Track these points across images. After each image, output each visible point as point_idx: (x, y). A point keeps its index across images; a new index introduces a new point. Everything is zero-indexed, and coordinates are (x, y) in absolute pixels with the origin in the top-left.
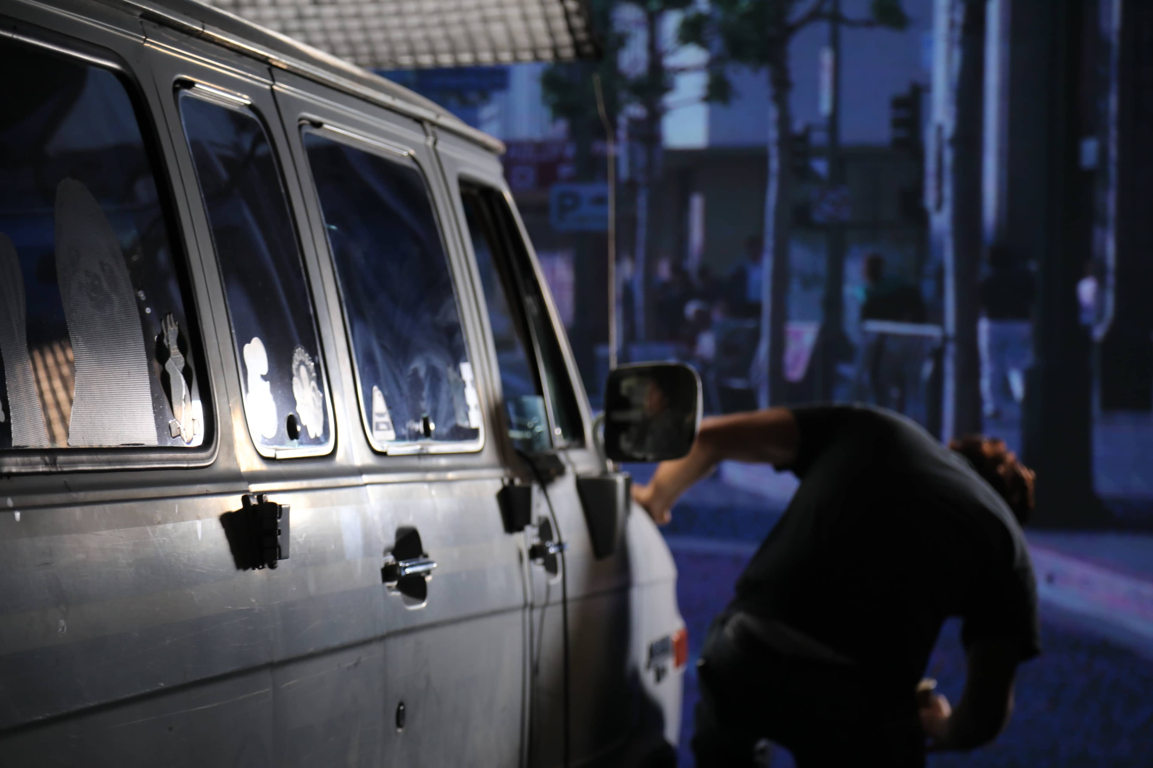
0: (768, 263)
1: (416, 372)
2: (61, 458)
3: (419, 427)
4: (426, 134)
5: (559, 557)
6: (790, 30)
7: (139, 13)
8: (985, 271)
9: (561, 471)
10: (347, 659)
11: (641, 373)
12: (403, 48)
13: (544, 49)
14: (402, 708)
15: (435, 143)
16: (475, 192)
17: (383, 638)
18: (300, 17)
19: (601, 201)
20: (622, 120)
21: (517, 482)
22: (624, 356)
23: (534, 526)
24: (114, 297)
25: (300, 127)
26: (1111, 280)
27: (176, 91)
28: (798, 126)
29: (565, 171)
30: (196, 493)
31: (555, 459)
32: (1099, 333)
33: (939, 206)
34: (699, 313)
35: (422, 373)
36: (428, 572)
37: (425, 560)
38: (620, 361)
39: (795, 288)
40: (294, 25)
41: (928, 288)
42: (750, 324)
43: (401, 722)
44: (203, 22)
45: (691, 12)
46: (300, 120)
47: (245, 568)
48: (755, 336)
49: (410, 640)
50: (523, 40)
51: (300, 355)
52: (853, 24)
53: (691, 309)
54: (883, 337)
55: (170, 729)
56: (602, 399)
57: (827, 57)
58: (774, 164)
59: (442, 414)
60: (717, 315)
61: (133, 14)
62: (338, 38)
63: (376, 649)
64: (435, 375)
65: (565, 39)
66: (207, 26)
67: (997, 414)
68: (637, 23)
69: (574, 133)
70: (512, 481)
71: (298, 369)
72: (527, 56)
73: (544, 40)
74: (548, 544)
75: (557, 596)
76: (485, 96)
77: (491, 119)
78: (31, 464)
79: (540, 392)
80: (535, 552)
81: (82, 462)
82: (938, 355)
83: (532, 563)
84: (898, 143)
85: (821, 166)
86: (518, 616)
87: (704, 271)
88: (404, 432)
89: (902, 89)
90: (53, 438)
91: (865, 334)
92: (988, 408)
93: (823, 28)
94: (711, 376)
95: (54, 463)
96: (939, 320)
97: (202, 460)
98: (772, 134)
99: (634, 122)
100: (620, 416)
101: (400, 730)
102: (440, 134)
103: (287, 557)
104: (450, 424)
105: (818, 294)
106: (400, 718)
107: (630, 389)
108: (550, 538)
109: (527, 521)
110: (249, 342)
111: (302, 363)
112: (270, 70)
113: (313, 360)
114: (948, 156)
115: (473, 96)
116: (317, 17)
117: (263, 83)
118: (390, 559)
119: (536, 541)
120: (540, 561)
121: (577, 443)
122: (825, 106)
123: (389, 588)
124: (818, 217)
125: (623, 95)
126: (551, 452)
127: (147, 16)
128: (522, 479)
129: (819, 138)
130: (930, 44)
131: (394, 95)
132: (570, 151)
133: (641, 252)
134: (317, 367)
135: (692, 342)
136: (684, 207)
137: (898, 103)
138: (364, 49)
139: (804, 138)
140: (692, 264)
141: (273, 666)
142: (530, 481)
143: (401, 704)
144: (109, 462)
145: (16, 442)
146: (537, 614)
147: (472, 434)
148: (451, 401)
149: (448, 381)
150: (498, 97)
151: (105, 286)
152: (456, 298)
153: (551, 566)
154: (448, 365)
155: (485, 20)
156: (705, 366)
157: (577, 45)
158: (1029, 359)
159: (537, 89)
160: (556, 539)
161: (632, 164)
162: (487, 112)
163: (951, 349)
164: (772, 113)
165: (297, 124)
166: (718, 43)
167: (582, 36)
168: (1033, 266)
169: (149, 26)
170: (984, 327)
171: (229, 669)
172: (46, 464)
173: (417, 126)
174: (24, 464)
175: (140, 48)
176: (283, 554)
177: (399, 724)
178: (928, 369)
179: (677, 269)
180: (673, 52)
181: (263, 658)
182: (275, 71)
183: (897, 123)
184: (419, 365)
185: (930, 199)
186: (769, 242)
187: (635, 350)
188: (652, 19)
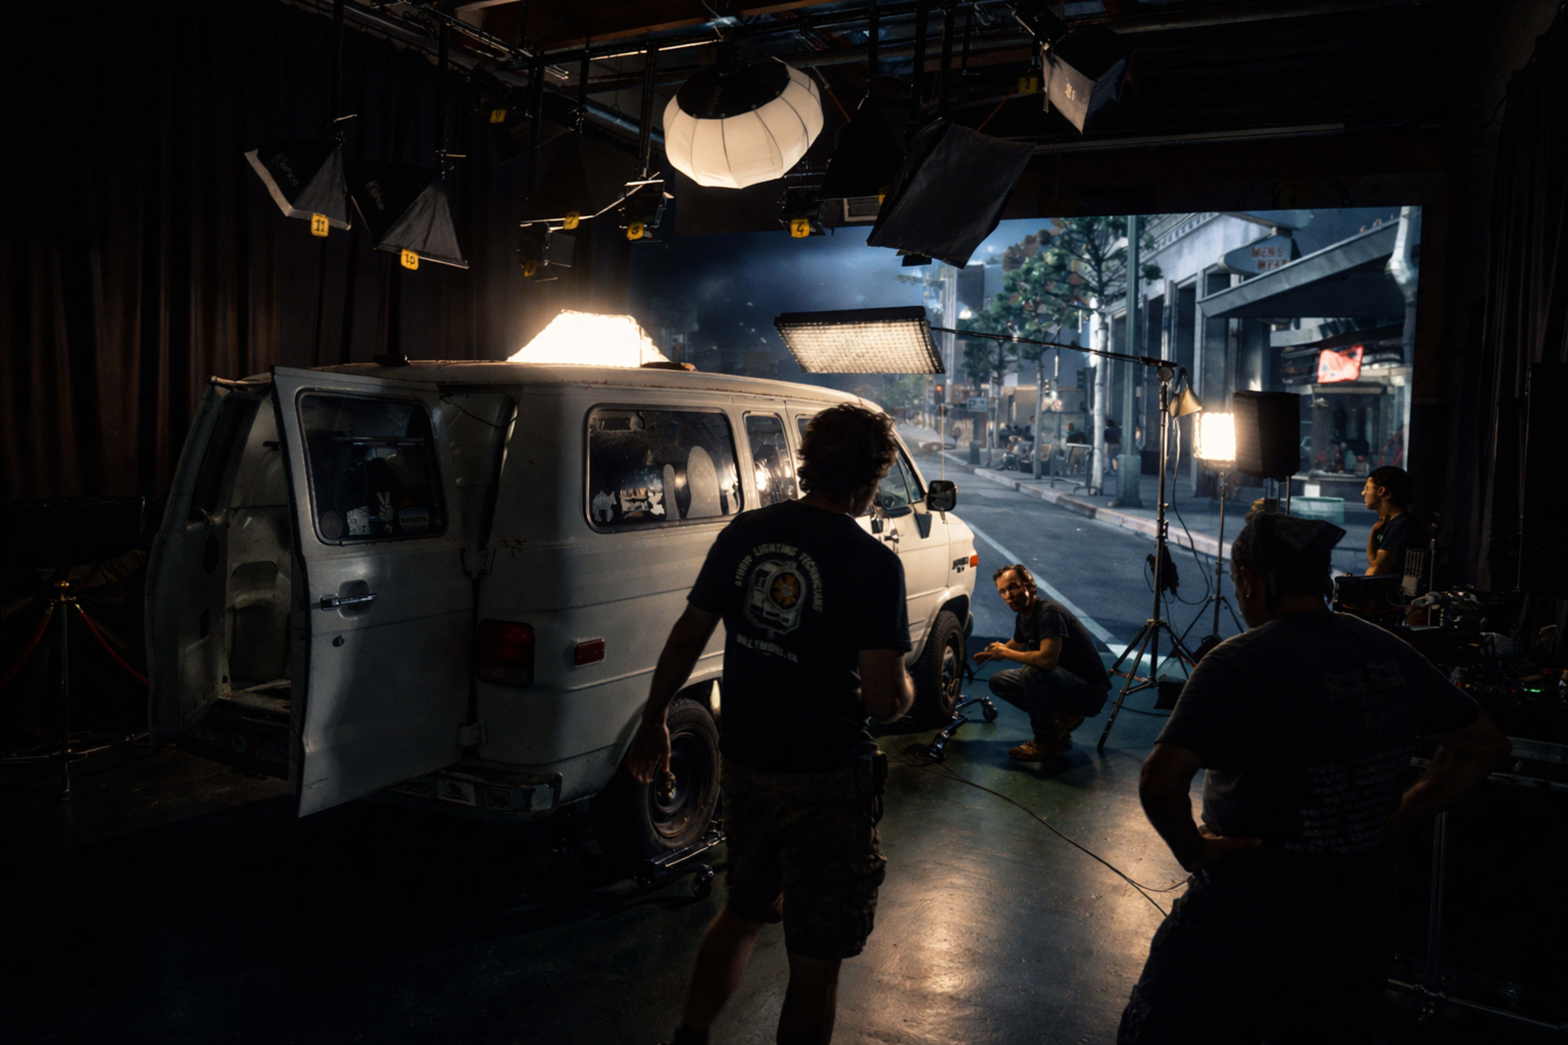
0: (1037, 423)
27: (743, 415)
29: (972, 394)
99: (995, 378)
122: (1056, 375)
129: (1054, 384)
133: (996, 420)
139: (1049, 384)
161: (993, 391)
172: (679, 523)
188: (1000, 345)
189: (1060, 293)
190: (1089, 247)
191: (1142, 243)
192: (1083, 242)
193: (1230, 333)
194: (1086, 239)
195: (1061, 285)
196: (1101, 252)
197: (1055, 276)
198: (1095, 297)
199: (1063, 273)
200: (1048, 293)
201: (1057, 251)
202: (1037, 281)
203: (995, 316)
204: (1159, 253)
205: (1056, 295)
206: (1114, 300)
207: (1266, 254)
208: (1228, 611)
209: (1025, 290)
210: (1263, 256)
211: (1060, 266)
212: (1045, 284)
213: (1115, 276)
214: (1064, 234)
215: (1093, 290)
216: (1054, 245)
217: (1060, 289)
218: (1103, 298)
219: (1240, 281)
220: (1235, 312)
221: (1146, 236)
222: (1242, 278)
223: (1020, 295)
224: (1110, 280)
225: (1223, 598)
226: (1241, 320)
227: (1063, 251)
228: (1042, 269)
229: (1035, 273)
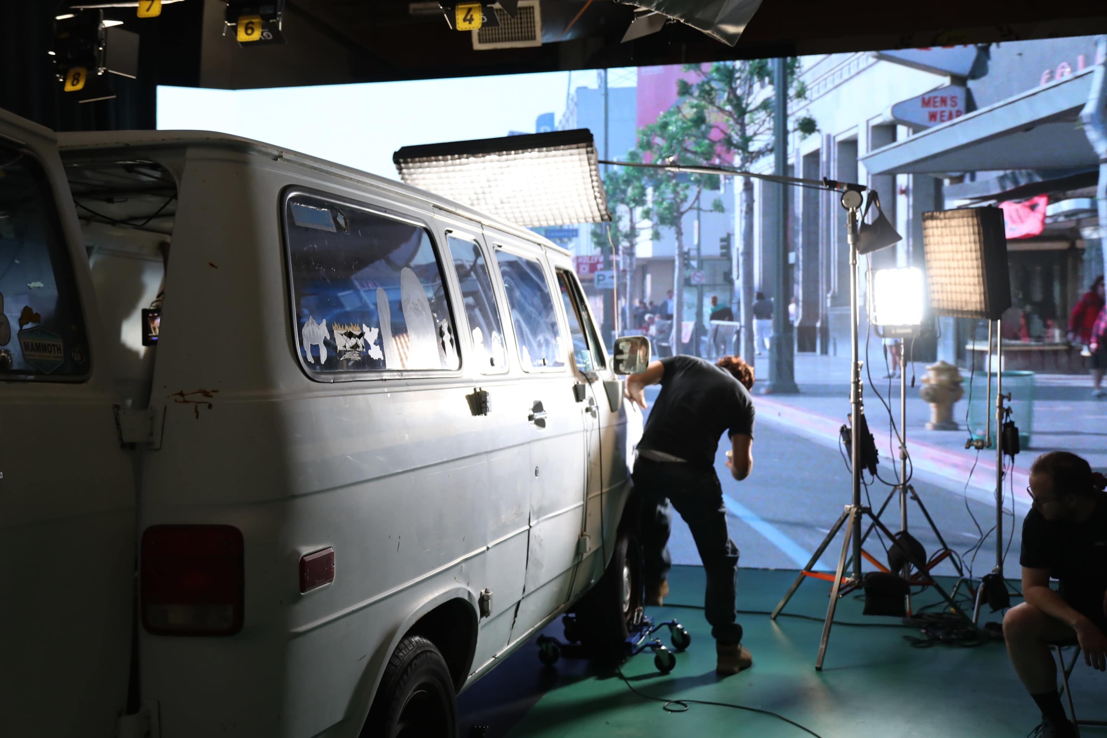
0: (675, 298)
1: (540, 341)
2: (404, 373)
3: (542, 362)
4: (542, 249)
5: (597, 411)
6: (682, 214)
7: (432, 205)
8: (755, 301)
9: (597, 379)
10: (516, 450)
11: (627, 340)
12: (536, 219)
13: (589, 218)
14: (537, 469)
15: (546, 253)
16: (562, 272)
17: (529, 443)
18: (496, 208)
19: (612, 277)
20: (621, 247)
21: (580, 383)
22: (623, 334)
23: (587, 400)
24: (424, 313)
25: (493, 247)
26: (801, 304)
27: (446, 234)
28: (686, 249)
29: (600, 266)
30: (455, 387)
31: (594, 374)
32: (796, 324)
33: (738, 278)
34: (650, 318)
35: (542, 341)
36: (546, 417)
37: (545, 413)
38: (619, 336)
39: (685, 308)
40: (494, 211)
41: (734, 309)
42: (669, 322)
43: (537, 474)
44: (456, 207)
45: (645, 208)
46: (493, 244)
47: (475, 415)
48: (671, 327)
49: (540, 443)
50: (581, 215)
51: (495, 334)
52: (705, 211)
53: (647, 317)
54: (718, 326)
55: (449, 476)
56: (612, 351)
57: (696, 223)
58: (677, 263)
59: (550, 356)
60: (657, 319)
61: (429, 205)
62: (510, 216)
63: (526, 447)
64: (547, 342)
65: (597, 214)
66: (457, 209)
67: (760, 354)
68: (626, 212)
69: (602, 252)
70: (578, 383)
71: (494, 340)
72: (583, 221)
73: (589, 215)
74: (592, 406)
75: (596, 427)
76: (570, 238)
77: (572, 248)
78: (393, 376)
79: (588, 348)
80: (587, 410)
81: (412, 375)
82: (738, 333)
83: (586, 413)
84: (723, 255)
85: (694, 263)
86: (582, 434)
87: (651, 303)
88: (535, 364)
89: (724, 235)
90: (403, 365)
91: (711, 325)
92: (757, 352)
93: (695, 212)
94: (654, 341)
95: (402, 375)
96: (739, 320)
97: (458, 374)
98: (677, 252)
99: (625, 248)
100: (619, 357)
101: (537, 477)
102: (548, 250)
103: (491, 411)
104: (553, 361)
105: (694, 310)
106: (536, 473)
107: (623, 347)
108: (593, 404)
109: (584, 398)
110: (475, 329)
111: (495, 337)
112: (482, 226)
113: (500, 336)
114: (741, 259)
115: (566, 240)
116: (503, 208)
117: (479, 231)
118: (531, 413)
119: (588, 406)
120: (589, 413)
121: (603, 368)
122: (696, 242)
123: (531, 423)
124: (693, 282)
125: (621, 238)
126: (593, 371)
127: (435, 206)
128: (582, 382)
129: (693, 253)
130: (733, 218)
131: (529, 235)
132: (601, 259)
133: (628, 296)
134: (501, 339)
135: (647, 329)
136: (644, 278)
137: (722, 240)
138: (521, 220)
139: (688, 253)
140: (647, 301)
141: (487, 453)
142: (585, 382)
143: (537, 468)
144: (423, 375)
145: (388, 367)
146: (589, 433)
147: (562, 364)
148: (554, 351)
149: (552, 344)
150: (574, 239)
151: (420, 308)
152: (555, 312)
153: (594, 415)
154: (552, 338)
155: (566, 207)
156: (652, 338)
157: (602, 216)
158: (772, 333)
159: (589, 236)
160: (595, 405)
161: (624, 263)
162: (570, 245)
163: (743, 330)
164: (676, 244)
165: (492, 246)
166: (656, 219)
167: (604, 212)
168: (772, 299)
169: (436, 210)
170: (755, 322)
171: (470, 454)
172: (399, 376)
173: (539, 246)
174: (391, 376)
175: (432, 218)
176: (490, 410)
177: (536, 475)
178: (735, 337)
179: (641, 302)
180: (639, 222)
181: (483, 450)
182: (483, 226)
183: (722, 247)
184: (541, 338)
185: (734, 276)
186: (675, 292)
187: (626, 332)
188: (631, 210)
189: (699, 150)
190: (731, 96)
191: (792, 92)
192: (724, 91)
193: (898, 190)
194: (727, 88)
195: (700, 140)
196: (745, 102)
197: (694, 131)
198: (739, 154)
199: (703, 127)
200: (686, 150)
201: (695, 102)
202: (672, 137)
203: (625, 178)
204: (811, 101)
205: (695, 153)
206: (761, 156)
207: (938, 104)
208: (915, 503)
209: (660, 148)
210: (935, 106)
211: (700, 120)
212: (683, 141)
213: (761, 130)
214: (703, 84)
215: (737, 146)
216: (691, 95)
217: (699, 145)
218: (746, 155)
219: (908, 135)
220: (904, 169)
221: (795, 84)
222: (911, 131)
223: (655, 153)
224: (755, 134)
225: (911, 488)
226: (911, 176)
227: (703, 103)
228: (680, 123)
229: (672, 128)
